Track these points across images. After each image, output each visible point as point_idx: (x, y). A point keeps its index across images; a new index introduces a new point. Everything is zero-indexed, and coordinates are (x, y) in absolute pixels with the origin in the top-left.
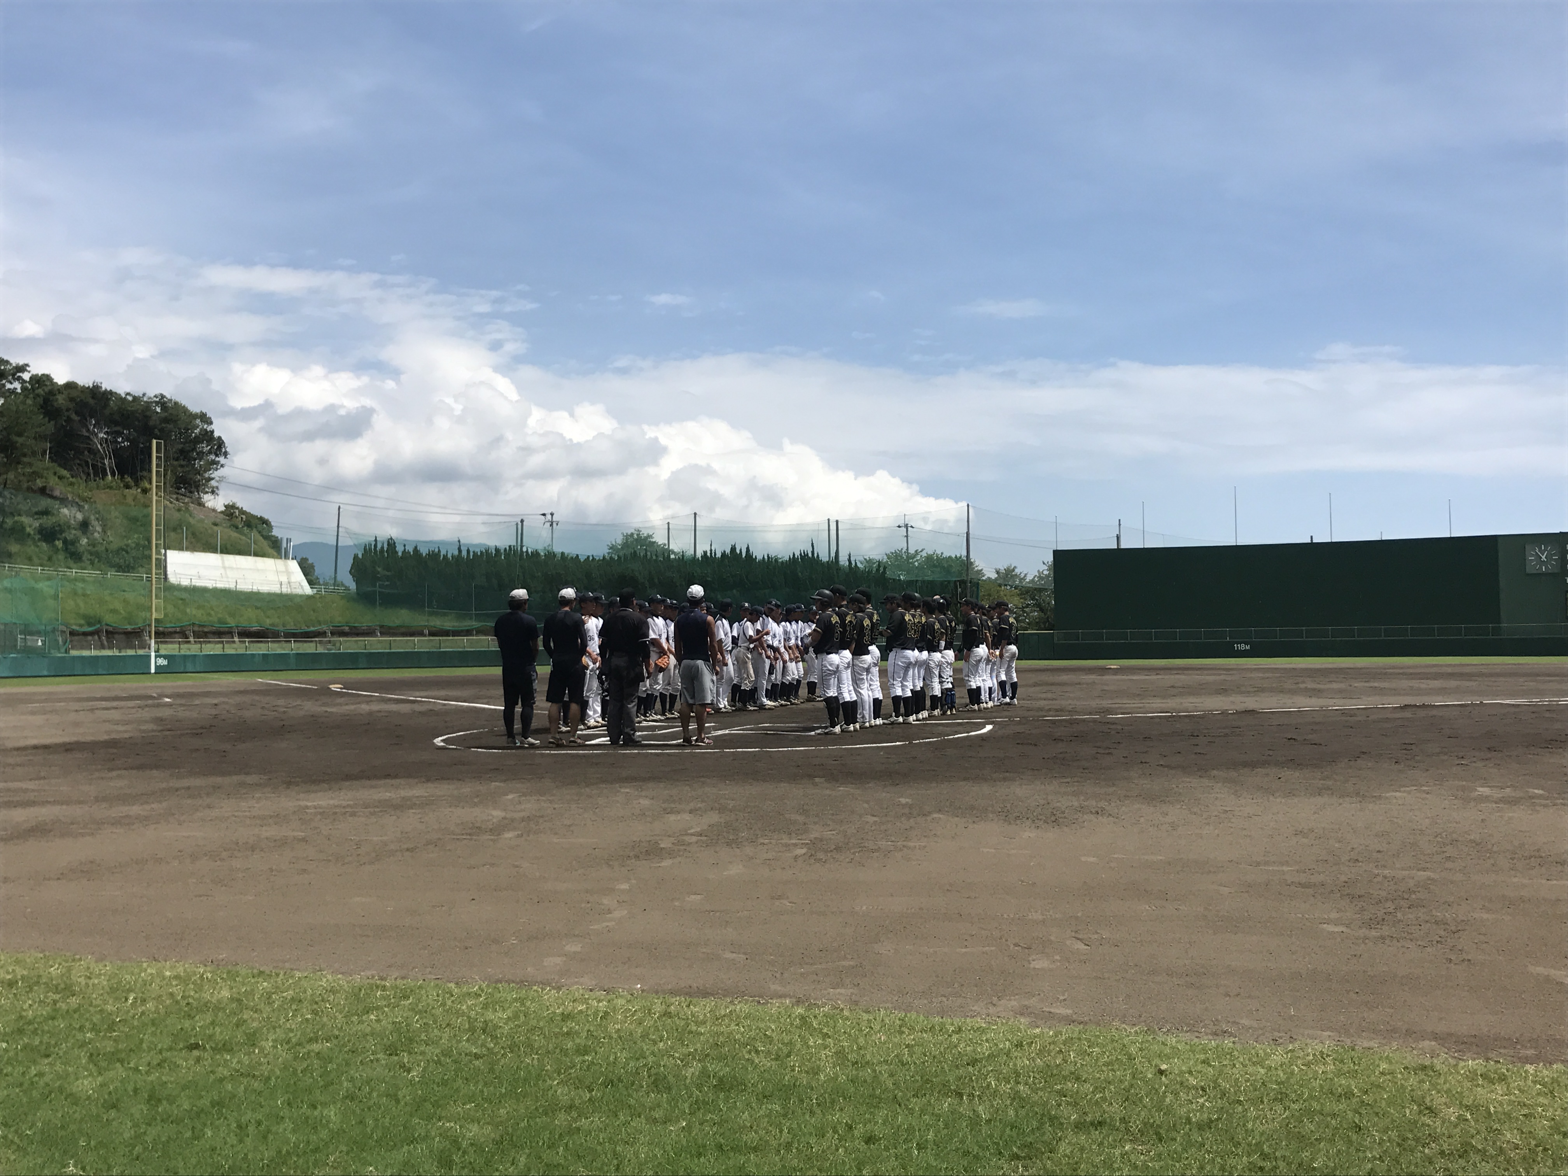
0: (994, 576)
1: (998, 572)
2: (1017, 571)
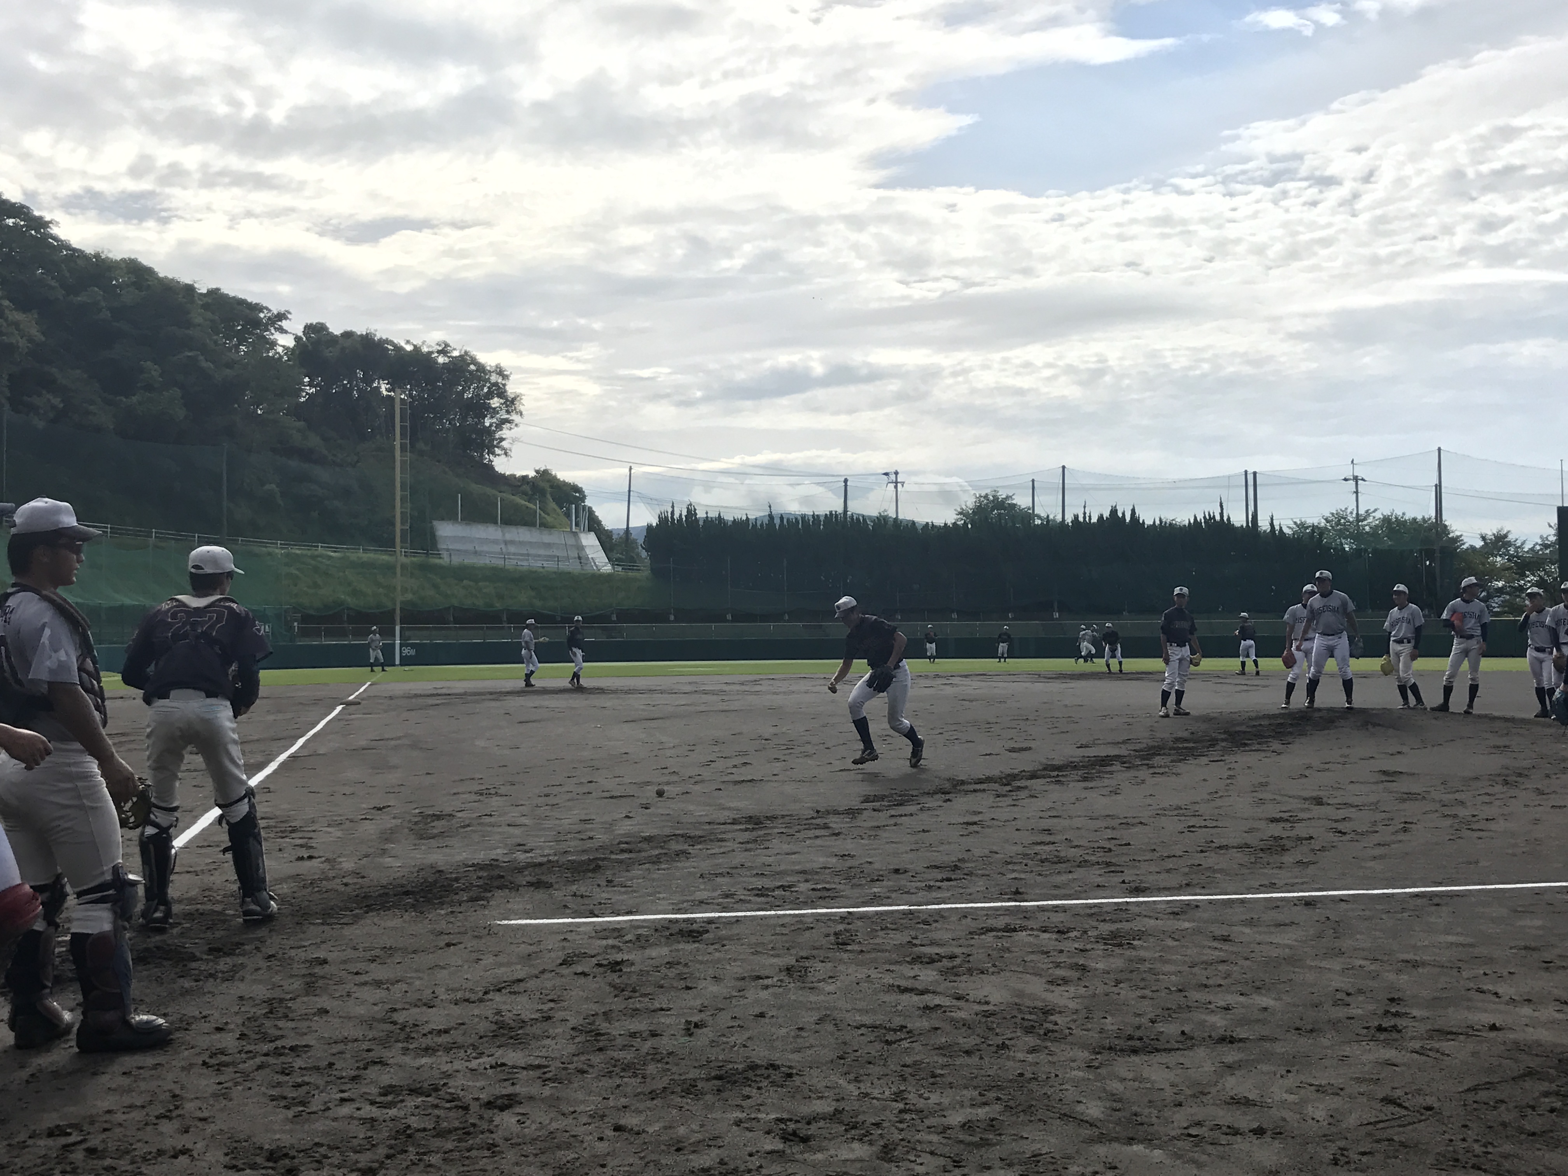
0: (1479, 544)
1: (1483, 538)
2: (1511, 537)
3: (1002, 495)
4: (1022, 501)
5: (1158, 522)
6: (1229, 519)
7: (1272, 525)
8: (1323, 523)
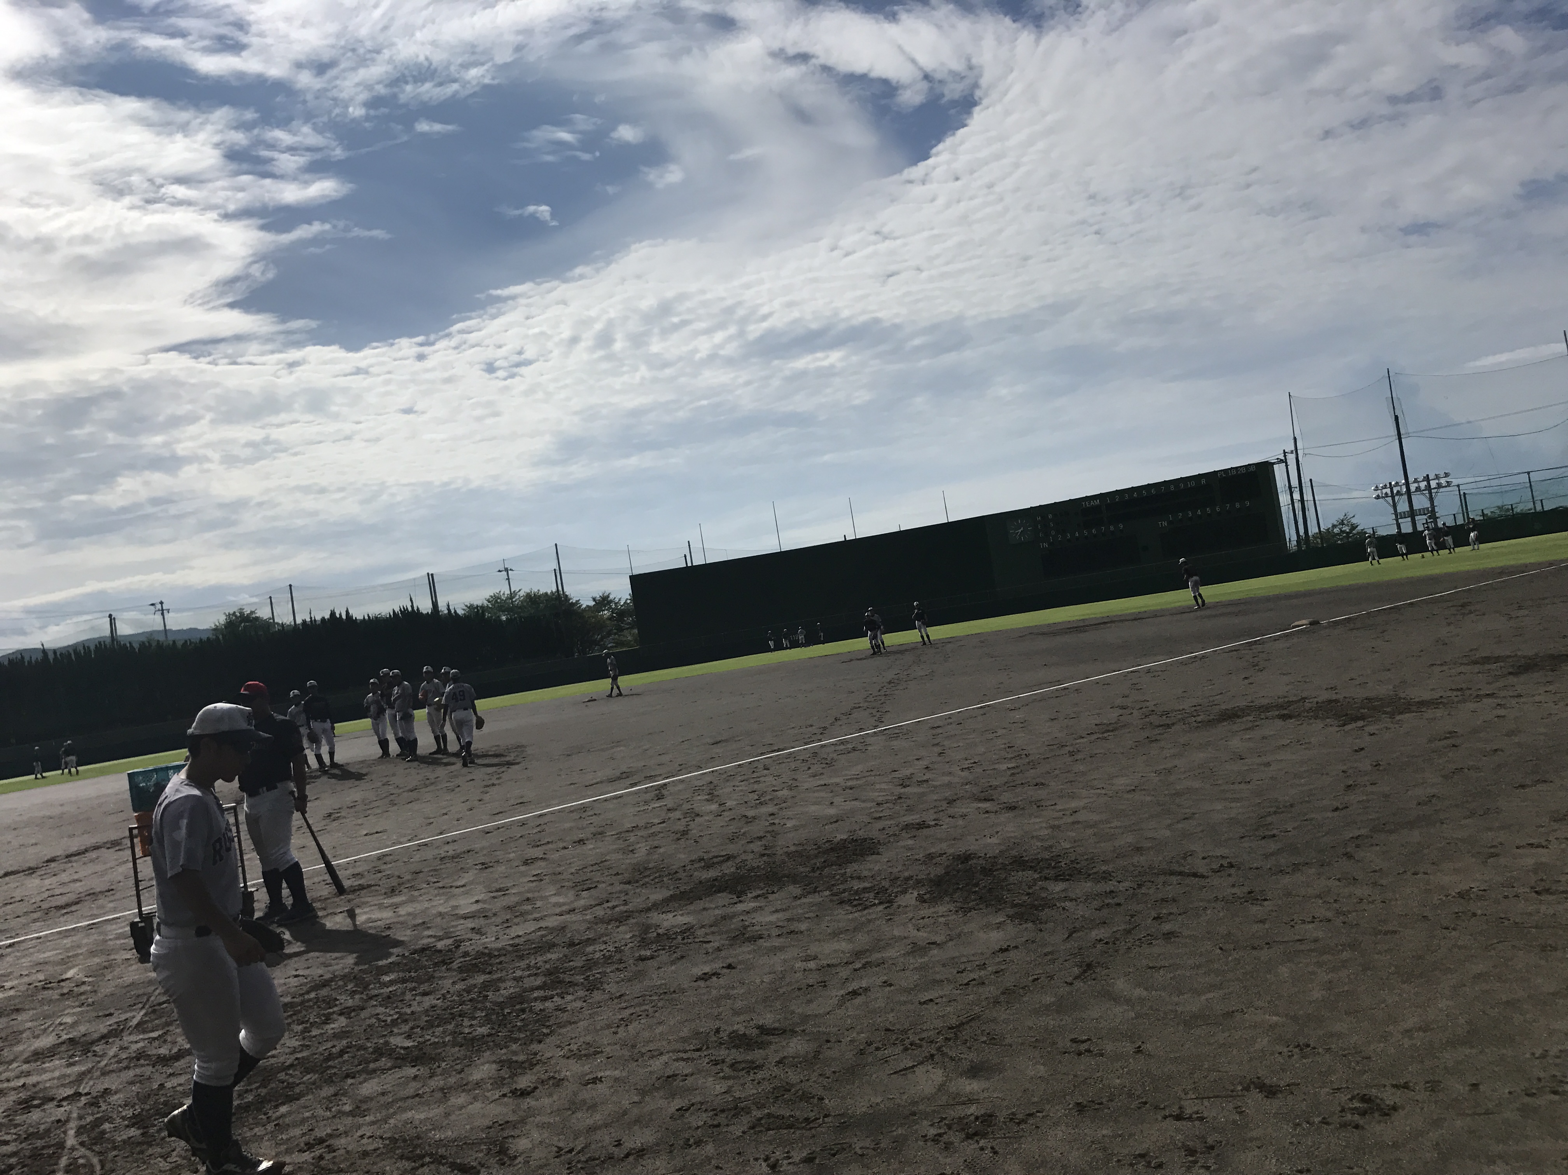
0: (592, 603)
1: (594, 599)
3: (247, 611)
4: (264, 613)
5: (366, 618)
6: (418, 609)
7: (449, 609)
8: (486, 603)
